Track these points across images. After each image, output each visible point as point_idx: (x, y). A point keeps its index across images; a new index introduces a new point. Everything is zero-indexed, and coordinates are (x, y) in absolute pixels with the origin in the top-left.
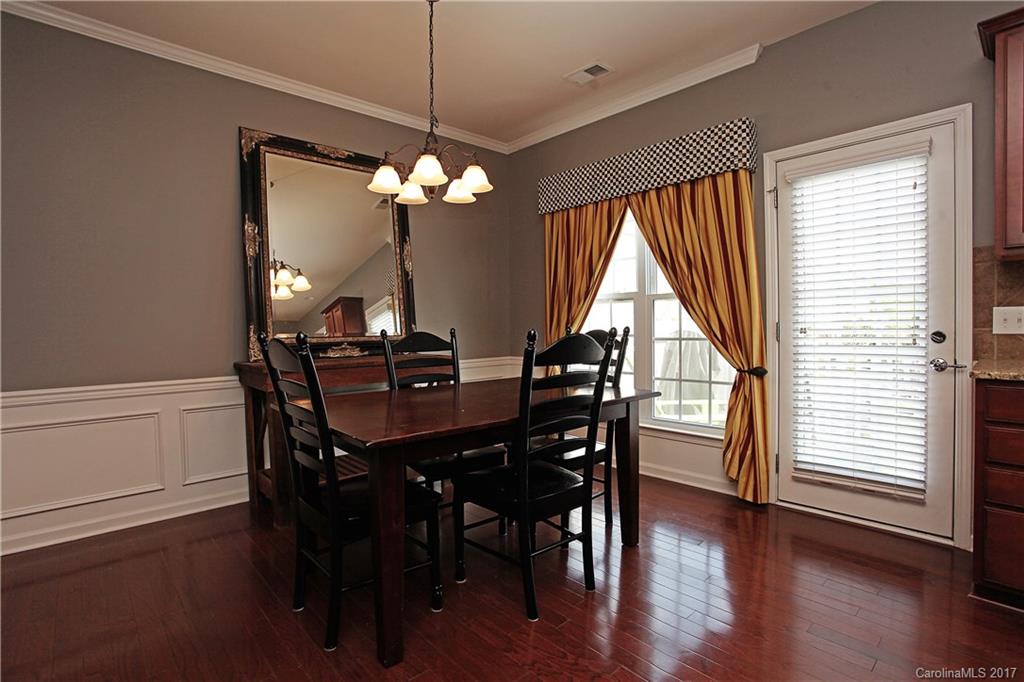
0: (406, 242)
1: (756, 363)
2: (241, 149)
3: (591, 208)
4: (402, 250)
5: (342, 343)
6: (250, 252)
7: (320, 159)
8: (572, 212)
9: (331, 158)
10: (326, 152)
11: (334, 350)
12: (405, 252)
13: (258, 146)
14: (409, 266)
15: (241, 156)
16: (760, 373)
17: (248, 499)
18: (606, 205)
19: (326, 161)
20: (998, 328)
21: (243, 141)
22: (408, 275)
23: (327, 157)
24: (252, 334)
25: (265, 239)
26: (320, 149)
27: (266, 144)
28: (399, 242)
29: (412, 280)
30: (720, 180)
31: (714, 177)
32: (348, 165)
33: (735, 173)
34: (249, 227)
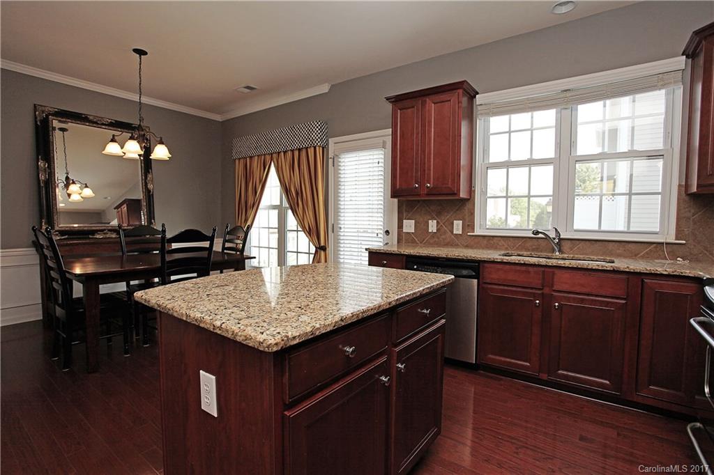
0: (149, 173)
1: (322, 244)
2: (36, 118)
3: (256, 157)
4: (146, 178)
5: (105, 230)
6: (42, 177)
7: (91, 124)
8: (248, 159)
9: (98, 124)
10: (95, 120)
11: (99, 234)
12: (149, 178)
13: (47, 116)
14: (150, 186)
15: (36, 122)
16: (324, 249)
17: (42, 318)
18: (263, 157)
19: (95, 125)
20: (405, 230)
21: (37, 113)
22: (150, 191)
23: (96, 123)
24: (43, 224)
25: (53, 170)
26: (91, 118)
27: (53, 115)
28: (145, 173)
29: (153, 195)
30: (309, 150)
31: (307, 148)
32: (110, 128)
33: (315, 148)
34: (41, 163)
